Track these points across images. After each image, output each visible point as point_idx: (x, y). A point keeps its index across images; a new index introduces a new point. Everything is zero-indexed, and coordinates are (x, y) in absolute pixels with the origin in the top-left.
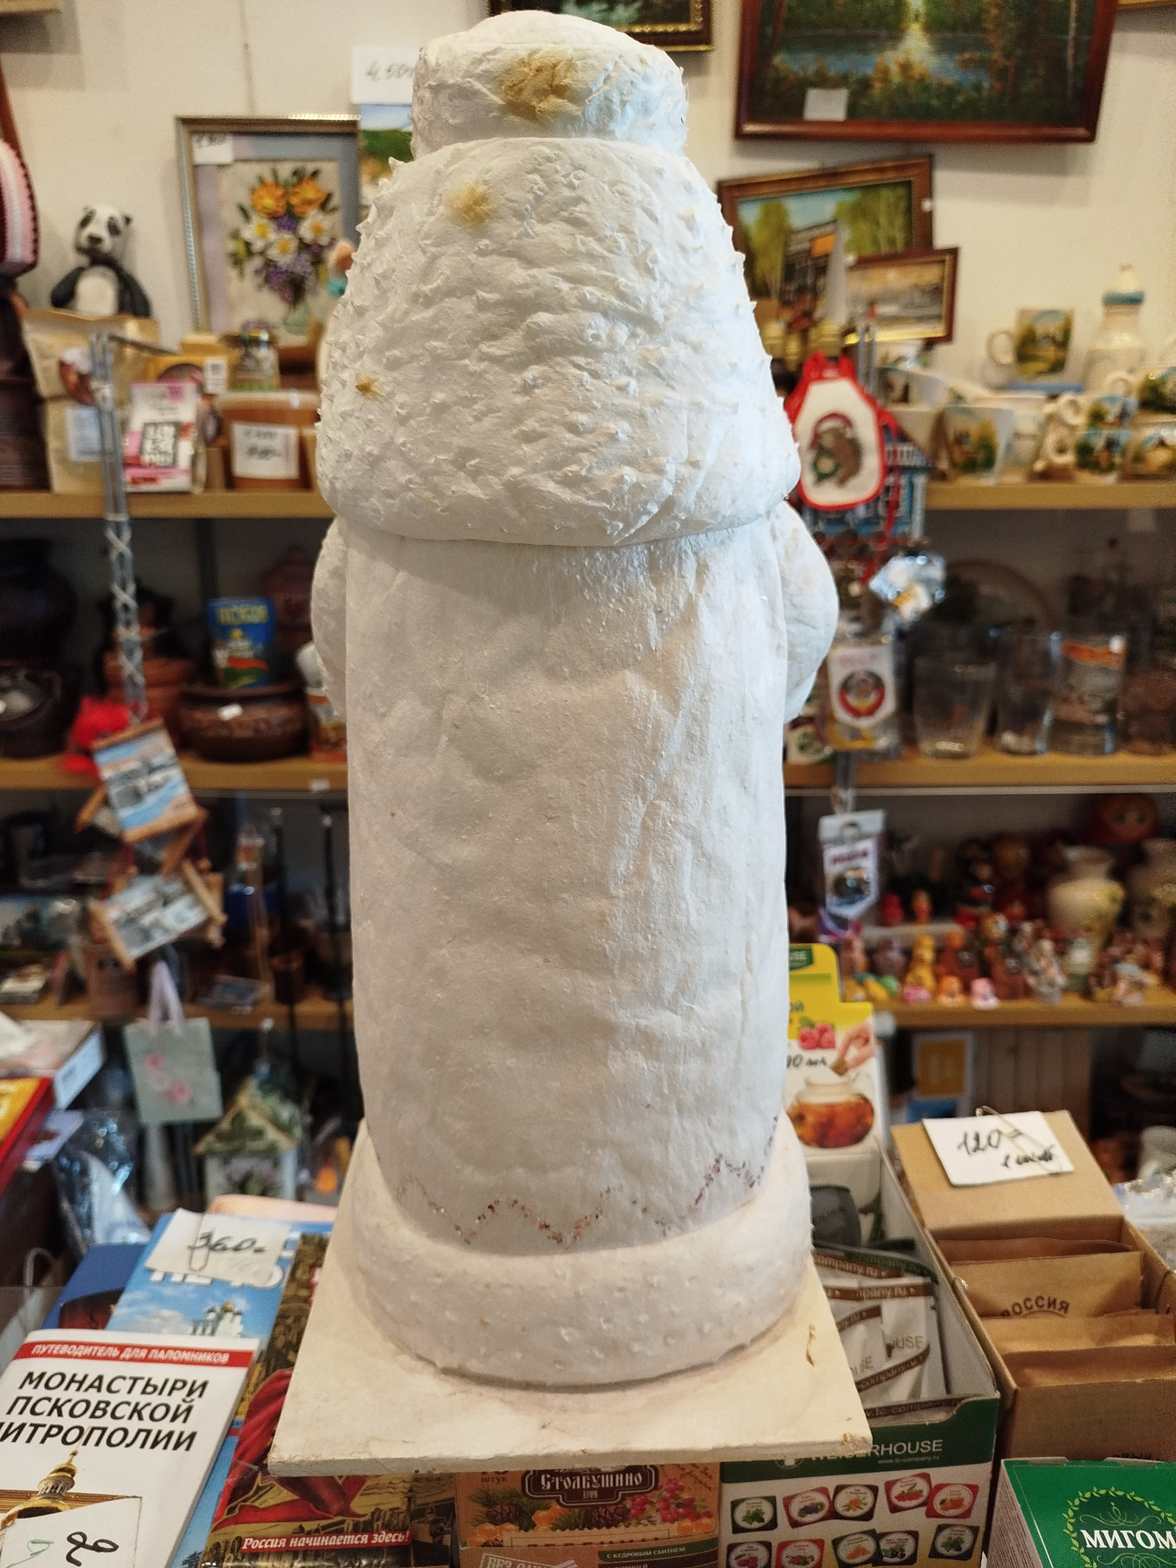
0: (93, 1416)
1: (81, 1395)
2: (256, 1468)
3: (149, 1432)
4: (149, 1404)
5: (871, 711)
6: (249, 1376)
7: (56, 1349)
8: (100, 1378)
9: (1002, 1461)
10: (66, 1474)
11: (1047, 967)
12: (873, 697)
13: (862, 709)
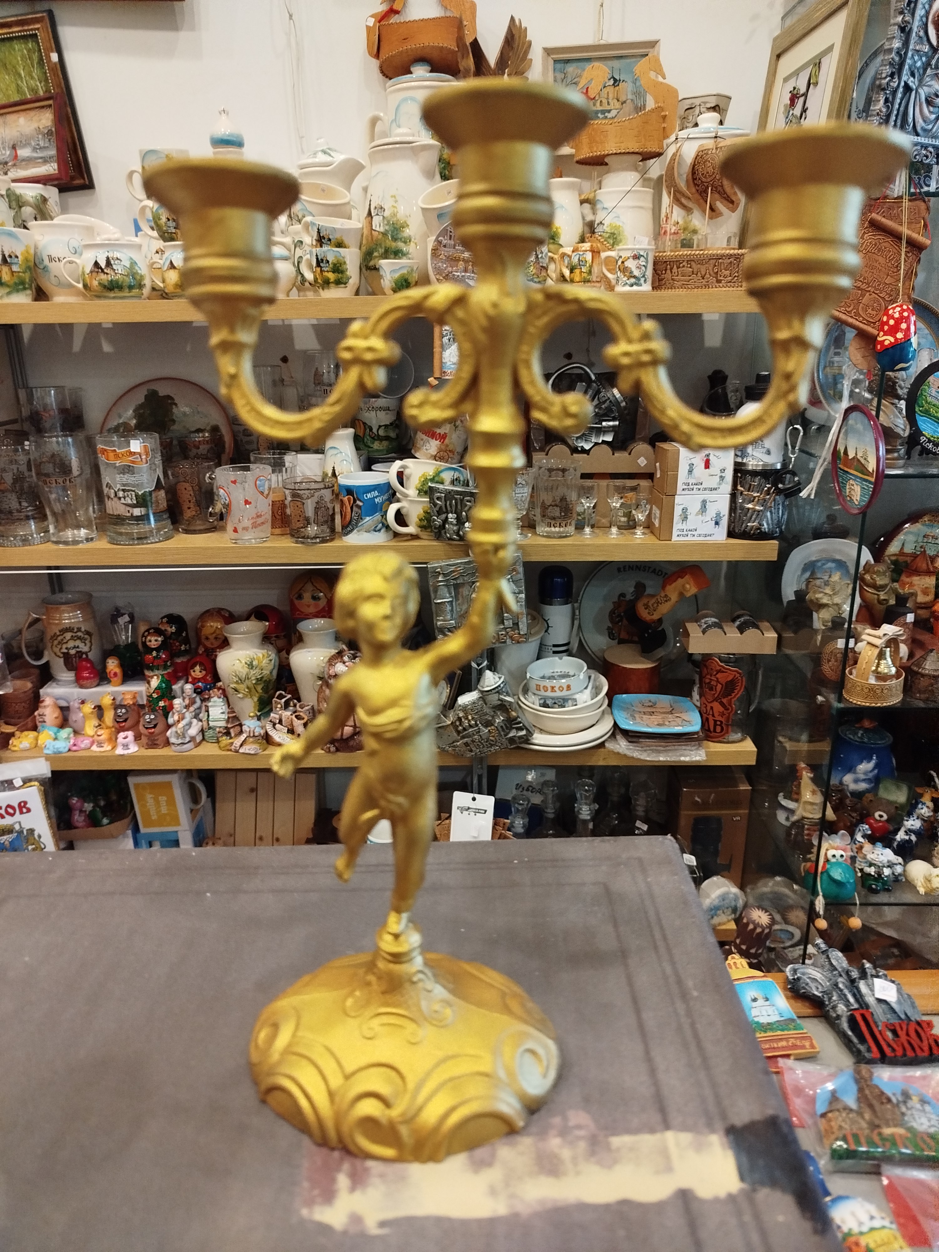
11: (179, 721)
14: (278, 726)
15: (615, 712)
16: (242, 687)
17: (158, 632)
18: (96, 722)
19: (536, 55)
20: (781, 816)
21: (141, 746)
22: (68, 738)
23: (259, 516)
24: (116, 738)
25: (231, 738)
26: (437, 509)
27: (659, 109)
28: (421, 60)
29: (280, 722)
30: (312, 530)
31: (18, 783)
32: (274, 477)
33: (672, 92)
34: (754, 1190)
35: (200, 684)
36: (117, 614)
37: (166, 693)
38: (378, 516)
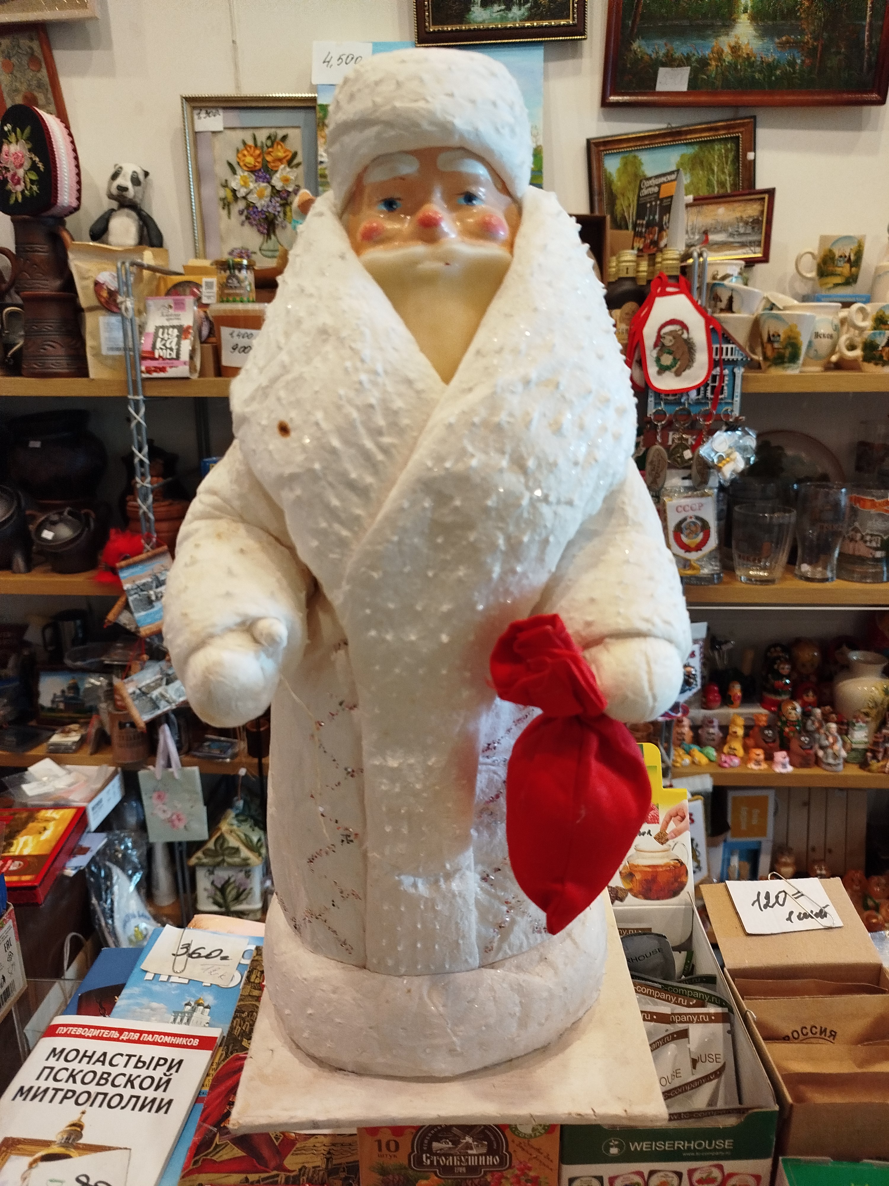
0: (98, 1084)
1: (91, 1067)
2: (215, 1129)
3: (138, 1098)
4: (139, 1076)
6: (213, 1057)
7: (73, 1030)
8: (105, 1054)
9: (780, 1158)
10: (77, 1128)
11: (833, 744)
12: (701, 536)
13: (693, 546)
16: (874, 712)
21: (792, 765)
24: (771, 758)
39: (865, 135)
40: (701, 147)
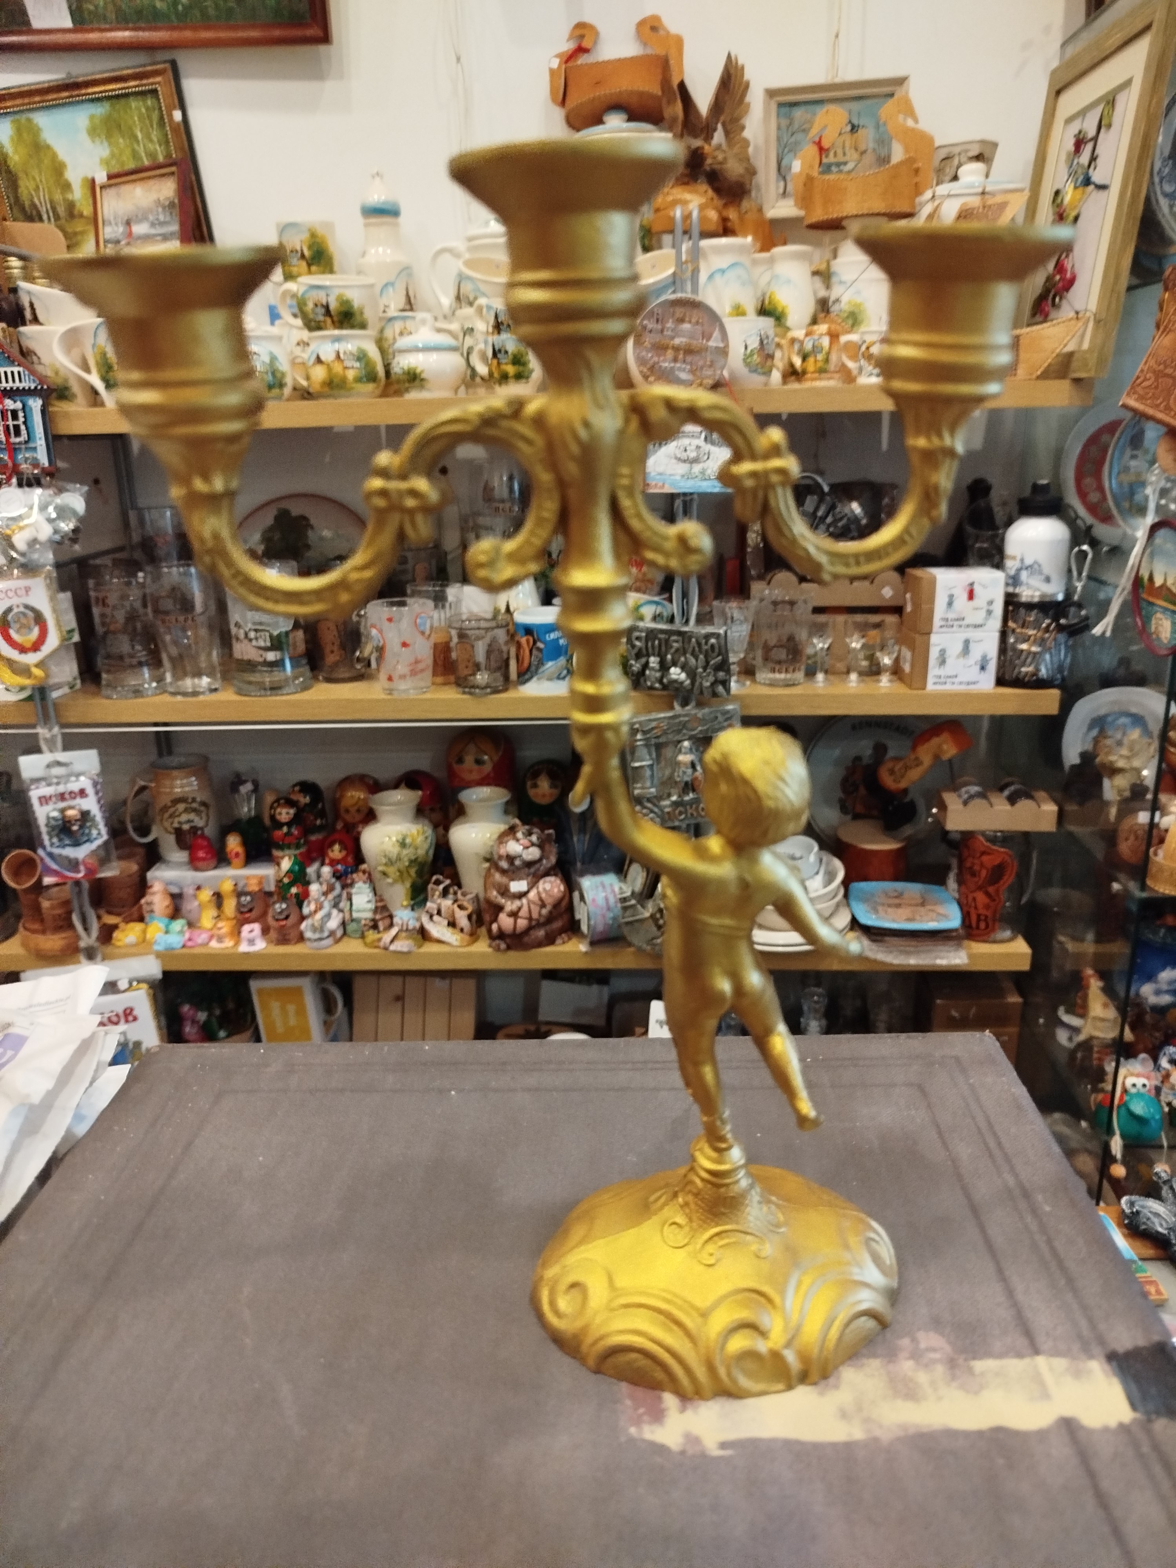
5: (36, 647)
11: (316, 912)
12: (36, 632)
13: (28, 645)
14: (436, 918)
15: (854, 904)
16: (391, 870)
17: (290, 803)
18: (213, 912)
19: (756, 99)
20: (1062, 1036)
21: (269, 942)
22: (181, 932)
23: (417, 662)
24: (239, 933)
25: (379, 932)
26: (636, 651)
27: (909, 161)
28: (616, 106)
29: (439, 913)
30: (481, 678)
31: (123, 985)
32: (436, 614)
33: (925, 140)
34: (1149, 1421)
35: (339, 867)
36: (237, 781)
37: (299, 877)
38: (562, 661)
39: (329, 86)
40: (112, 105)
